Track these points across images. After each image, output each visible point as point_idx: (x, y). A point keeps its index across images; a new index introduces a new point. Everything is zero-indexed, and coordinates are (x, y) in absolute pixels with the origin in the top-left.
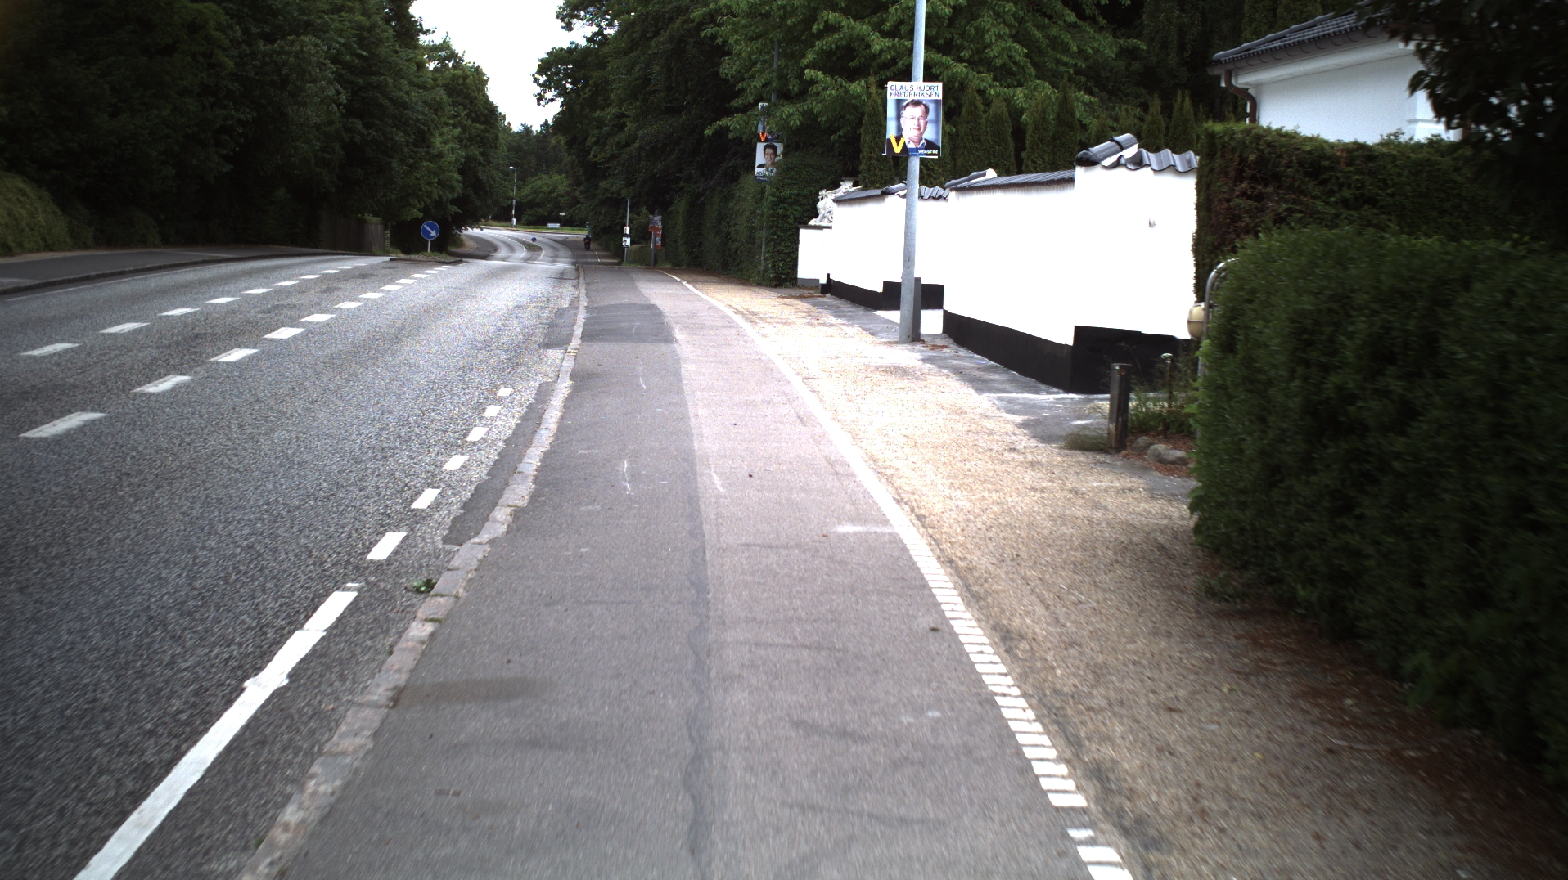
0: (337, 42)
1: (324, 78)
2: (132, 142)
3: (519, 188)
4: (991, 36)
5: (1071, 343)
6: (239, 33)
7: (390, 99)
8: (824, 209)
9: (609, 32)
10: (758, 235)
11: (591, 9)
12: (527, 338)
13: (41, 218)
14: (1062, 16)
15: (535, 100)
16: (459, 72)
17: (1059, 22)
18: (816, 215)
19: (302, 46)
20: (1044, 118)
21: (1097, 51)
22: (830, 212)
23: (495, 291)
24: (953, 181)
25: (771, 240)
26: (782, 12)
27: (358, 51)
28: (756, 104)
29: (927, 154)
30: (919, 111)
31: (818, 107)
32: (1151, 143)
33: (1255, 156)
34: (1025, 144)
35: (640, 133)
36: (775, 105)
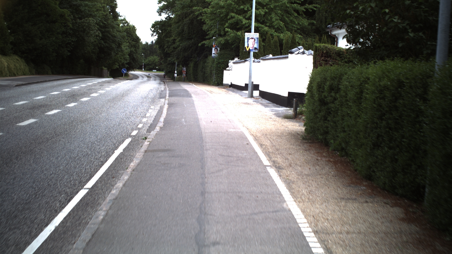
0: (98, 20)
1: (96, 29)
2: (46, 46)
3: (145, 60)
4: (274, 19)
5: (287, 96)
6: (72, 17)
7: (111, 35)
8: (230, 65)
9: (172, 16)
10: (213, 72)
11: (166, 10)
12: (155, 96)
13: (22, 67)
14: (293, 14)
16: (128, 27)
17: (293, 16)
18: (228, 67)
19: (89, 21)
20: (288, 41)
21: (303, 23)
22: (232, 66)
24: (262, 58)
25: (216, 73)
26: (219, 13)
27: (104, 22)
28: (212, 37)
29: (255, 51)
30: (253, 40)
31: (229, 38)
32: (307, 48)
33: (325, 51)
34: (283, 48)
35: (181, 45)
36: (217, 38)
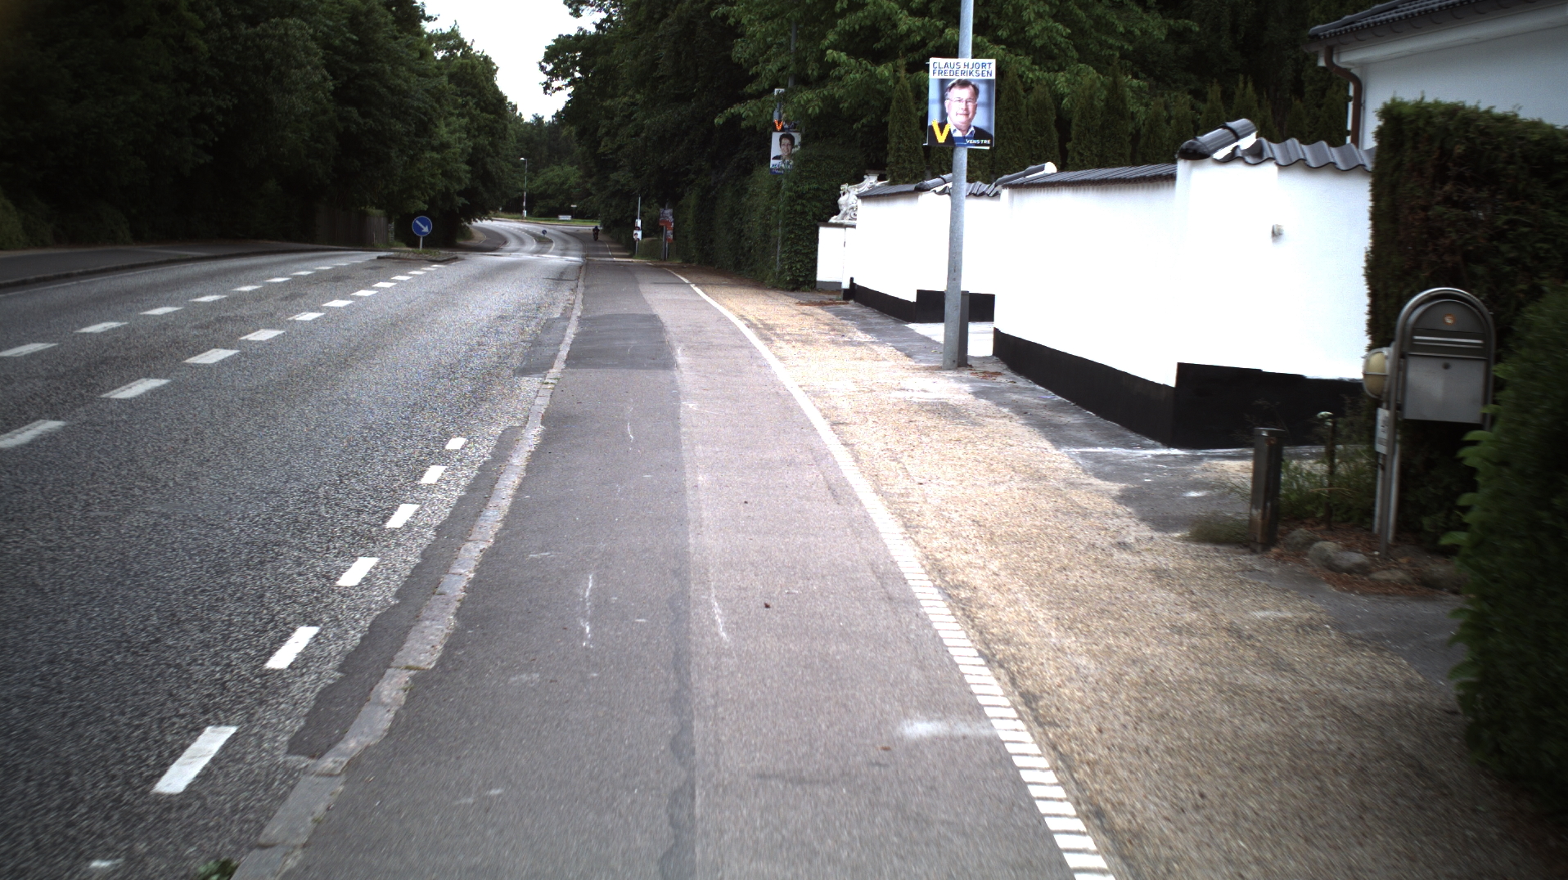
0: (326, 25)
1: (310, 63)
2: (95, 131)
3: (530, 180)
4: (1029, 13)
5: (1172, 383)
6: (219, 15)
7: (388, 88)
8: (847, 205)
10: (773, 233)
12: (503, 358)
15: (541, 88)
16: (467, 61)
18: (837, 212)
19: (286, 29)
20: (1092, 104)
21: (1144, 32)
22: (852, 208)
23: (479, 297)
24: (1006, 177)
25: (788, 239)
27: (350, 36)
28: (771, 90)
29: (976, 145)
30: (965, 93)
31: (838, 92)
32: (1273, 131)
33: (1463, 147)
34: (1070, 134)
35: (647, 122)
36: (790, 92)
